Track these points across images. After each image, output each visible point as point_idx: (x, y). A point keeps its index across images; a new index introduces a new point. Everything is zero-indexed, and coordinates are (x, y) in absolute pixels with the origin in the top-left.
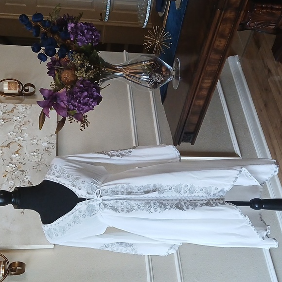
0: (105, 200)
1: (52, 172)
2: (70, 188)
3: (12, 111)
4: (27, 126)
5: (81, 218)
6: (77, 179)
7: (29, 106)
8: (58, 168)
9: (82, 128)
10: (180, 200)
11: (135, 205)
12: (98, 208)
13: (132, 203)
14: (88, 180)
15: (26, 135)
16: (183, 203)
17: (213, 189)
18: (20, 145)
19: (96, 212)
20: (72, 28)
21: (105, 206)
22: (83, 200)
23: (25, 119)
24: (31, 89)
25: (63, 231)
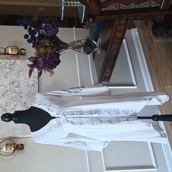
0: (67, 118)
1: (36, 102)
2: (47, 111)
3: (14, 64)
4: (22, 72)
5: (54, 128)
6: (50, 106)
7: (22, 61)
8: (40, 99)
9: (51, 76)
10: (111, 118)
11: (84, 121)
12: (63, 122)
13: (83, 119)
14: (57, 106)
15: (22, 77)
16: (112, 120)
17: (130, 111)
18: (19, 83)
19: (62, 125)
20: (44, 26)
21: (68, 121)
22: (54, 118)
23: (21, 68)
24: (23, 51)
25: (43, 135)
